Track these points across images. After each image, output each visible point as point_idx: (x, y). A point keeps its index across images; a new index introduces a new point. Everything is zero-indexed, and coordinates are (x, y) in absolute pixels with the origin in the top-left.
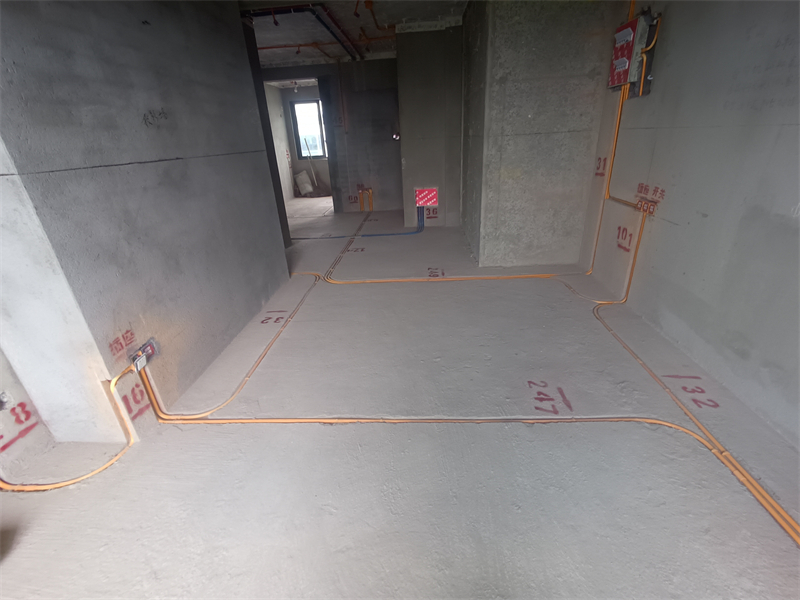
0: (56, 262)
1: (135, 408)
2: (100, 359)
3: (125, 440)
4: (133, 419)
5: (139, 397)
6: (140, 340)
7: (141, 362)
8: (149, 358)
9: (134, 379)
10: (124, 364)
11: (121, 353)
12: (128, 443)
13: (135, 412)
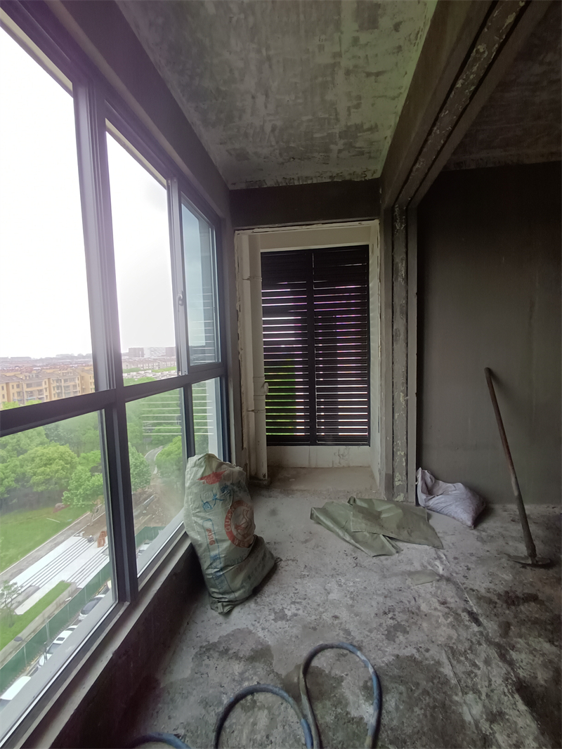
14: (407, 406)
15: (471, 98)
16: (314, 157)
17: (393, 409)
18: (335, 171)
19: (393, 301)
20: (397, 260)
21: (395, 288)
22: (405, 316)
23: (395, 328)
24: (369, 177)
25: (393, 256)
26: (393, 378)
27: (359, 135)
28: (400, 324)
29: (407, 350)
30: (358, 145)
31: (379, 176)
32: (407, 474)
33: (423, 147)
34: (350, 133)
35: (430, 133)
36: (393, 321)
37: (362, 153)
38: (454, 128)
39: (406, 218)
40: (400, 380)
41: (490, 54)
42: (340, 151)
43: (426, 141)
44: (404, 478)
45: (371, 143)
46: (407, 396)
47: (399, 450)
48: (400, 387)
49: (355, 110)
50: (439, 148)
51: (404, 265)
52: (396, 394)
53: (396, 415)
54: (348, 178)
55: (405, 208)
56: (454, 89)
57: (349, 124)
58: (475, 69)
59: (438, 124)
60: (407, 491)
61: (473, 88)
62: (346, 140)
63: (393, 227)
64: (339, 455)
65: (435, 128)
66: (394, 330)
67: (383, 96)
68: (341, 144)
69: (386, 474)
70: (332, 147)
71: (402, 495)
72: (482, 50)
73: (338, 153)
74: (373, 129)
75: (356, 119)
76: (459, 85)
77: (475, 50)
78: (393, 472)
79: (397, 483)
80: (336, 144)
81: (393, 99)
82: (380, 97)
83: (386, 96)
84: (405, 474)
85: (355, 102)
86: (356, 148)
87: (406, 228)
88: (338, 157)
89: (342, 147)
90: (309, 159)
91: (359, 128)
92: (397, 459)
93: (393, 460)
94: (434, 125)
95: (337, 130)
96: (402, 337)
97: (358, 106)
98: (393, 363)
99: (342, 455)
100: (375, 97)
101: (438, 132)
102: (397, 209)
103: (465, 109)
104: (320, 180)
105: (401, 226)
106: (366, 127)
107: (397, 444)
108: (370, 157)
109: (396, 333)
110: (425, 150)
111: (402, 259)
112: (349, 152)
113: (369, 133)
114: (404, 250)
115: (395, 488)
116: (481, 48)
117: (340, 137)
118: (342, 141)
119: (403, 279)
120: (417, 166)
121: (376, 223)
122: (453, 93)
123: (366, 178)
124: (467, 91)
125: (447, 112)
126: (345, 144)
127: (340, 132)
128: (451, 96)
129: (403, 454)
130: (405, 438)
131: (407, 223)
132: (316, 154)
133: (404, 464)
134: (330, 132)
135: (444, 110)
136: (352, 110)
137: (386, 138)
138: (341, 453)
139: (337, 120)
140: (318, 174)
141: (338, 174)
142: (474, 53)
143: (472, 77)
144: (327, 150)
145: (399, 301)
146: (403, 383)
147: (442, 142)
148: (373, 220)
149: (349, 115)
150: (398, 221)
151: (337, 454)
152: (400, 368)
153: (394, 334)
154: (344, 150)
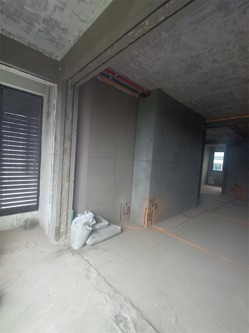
0: (150, 179)
1: (149, 218)
2: (148, 202)
3: (143, 225)
4: (147, 220)
5: (150, 216)
6: (155, 202)
7: (154, 207)
8: (155, 208)
9: (151, 211)
10: (151, 206)
11: (151, 203)
12: (144, 226)
13: (148, 219)
14: (69, 188)
15: (130, 45)
16: (19, 22)
17: (62, 190)
18: (32, 41)
19: (64, 131)
20: (68, 110)
21: (66, 125)
22: (70, 140)
23: (65, 146)
24: (53, 57)
25: (66, 107)
26: (62, 173)
27: (55, 28)
28: (67, 144)
29: (70, 159)
30: (53, 34)
31: (60, 60)
32: (67, 224)
33: (99, 56)
34: (51, 23)
35: (105, 51)
36: (64, 142)
37: (53, 41)
38: (116, 55)
39: (74, 89)
40: (66, 174)
41: (147, 29)
42: (40, 31)
43: (102, 54)
44: (65, 227)
45: (61, 39)
46: (69, 183)
47: (64, 212)
48: (66, 179)
49: (59, 11)
50: (105, 61)
51: (71, 114)
52: (63, 182)
53: (63, 194)
54: (41, 51)
55: (73, 84)
56: (127, 35)
57: (52, 17)
58: (139, 31)
59: (111, 47)
60: (67, 233)
61: (133, 40)
62: (46, 26)
63: (67, 92)
64: (17, 220)
65: (109, 50)
66: (64, 147)
67: (77, 15)
68: (42, 26)
69: (56, 227)
70: (36, 24)
71: (64, 236)
72: (146, 24)
73: (38, 31)
74: (65, 31)
75: (57, 16)
76: (129, 34)
77: (144, 22)
78: (60, 225)
79: (62, 231)
80: (39, 24)
81: (82, 21)
82: (76, 14)
83: (79, 17)
84: (66, 224)
85: (61, 6)
86: (51, 35)
87: (73, 94)
88: (37, 34)
89: (42, 29)
90: (15, 20)
91: (57, 24)
92: (62, 217)
93: (60, 218)
94: (109, 47)
95: (43, 15)
96: (68, 151)
97: (62, 10)
98: (63, 165)
99: (20, 220)
100: (73, 12)
101: (109, 52)
102: (69, 83)
103: (125, 49)
104: (20, 41)
105: (71, 93)
106: (62, 26)
107: (63, 209)
108: (56, 47)
109: (65, 149)
110: (99, 58)
111: (70, 110)
112: (45, 35)
113: (62, 31)
114: (72, 106)
115: (60, 234)
116: (147, 22)
117: (43, 21)
118: (44, 25)
119: (70, 121)
120: (91, 64)
121: (56, 85)
122: (126, 36)
123: (52, 57)
124: (130, 40)
125: (118, 44)
126: (44, 28)
127: (44, 18)
128: (124, 37)
129: (65, 214)
130: (67, 205)
131: (74, 92)
132: (22, 21)
133: (66, 219)
134: (37, 12)
135: (117, 43)
136: (57, 9)
137: (69, 41)
138: (18, 218)
139: (46, 9)
140: (19, 36)
141: (34, 45)
142: (143, 23)
143: (136, 34)
144: (31, 24)
145: (68, 132)
146: (67, 176)
147: (108, 59)
148: (54, 83)
149: (55, 11)
150: (70, 89)
151: (15, 220)
152: (66, 168)
153: (64, 149)
154: (42, 31)
